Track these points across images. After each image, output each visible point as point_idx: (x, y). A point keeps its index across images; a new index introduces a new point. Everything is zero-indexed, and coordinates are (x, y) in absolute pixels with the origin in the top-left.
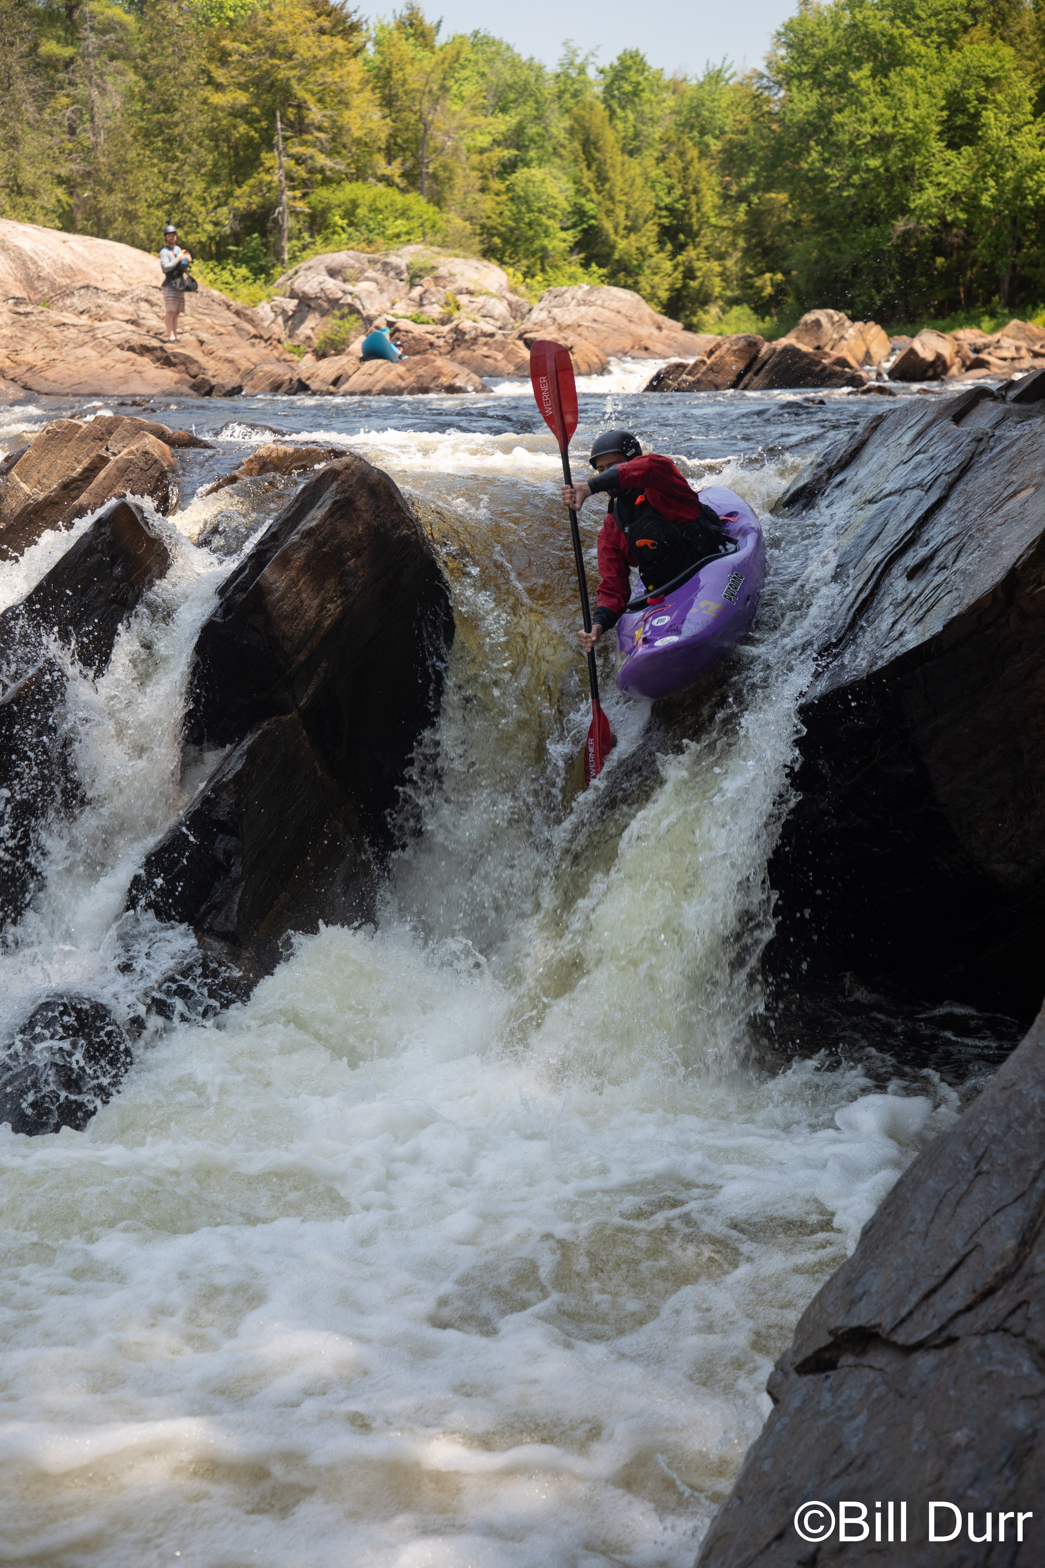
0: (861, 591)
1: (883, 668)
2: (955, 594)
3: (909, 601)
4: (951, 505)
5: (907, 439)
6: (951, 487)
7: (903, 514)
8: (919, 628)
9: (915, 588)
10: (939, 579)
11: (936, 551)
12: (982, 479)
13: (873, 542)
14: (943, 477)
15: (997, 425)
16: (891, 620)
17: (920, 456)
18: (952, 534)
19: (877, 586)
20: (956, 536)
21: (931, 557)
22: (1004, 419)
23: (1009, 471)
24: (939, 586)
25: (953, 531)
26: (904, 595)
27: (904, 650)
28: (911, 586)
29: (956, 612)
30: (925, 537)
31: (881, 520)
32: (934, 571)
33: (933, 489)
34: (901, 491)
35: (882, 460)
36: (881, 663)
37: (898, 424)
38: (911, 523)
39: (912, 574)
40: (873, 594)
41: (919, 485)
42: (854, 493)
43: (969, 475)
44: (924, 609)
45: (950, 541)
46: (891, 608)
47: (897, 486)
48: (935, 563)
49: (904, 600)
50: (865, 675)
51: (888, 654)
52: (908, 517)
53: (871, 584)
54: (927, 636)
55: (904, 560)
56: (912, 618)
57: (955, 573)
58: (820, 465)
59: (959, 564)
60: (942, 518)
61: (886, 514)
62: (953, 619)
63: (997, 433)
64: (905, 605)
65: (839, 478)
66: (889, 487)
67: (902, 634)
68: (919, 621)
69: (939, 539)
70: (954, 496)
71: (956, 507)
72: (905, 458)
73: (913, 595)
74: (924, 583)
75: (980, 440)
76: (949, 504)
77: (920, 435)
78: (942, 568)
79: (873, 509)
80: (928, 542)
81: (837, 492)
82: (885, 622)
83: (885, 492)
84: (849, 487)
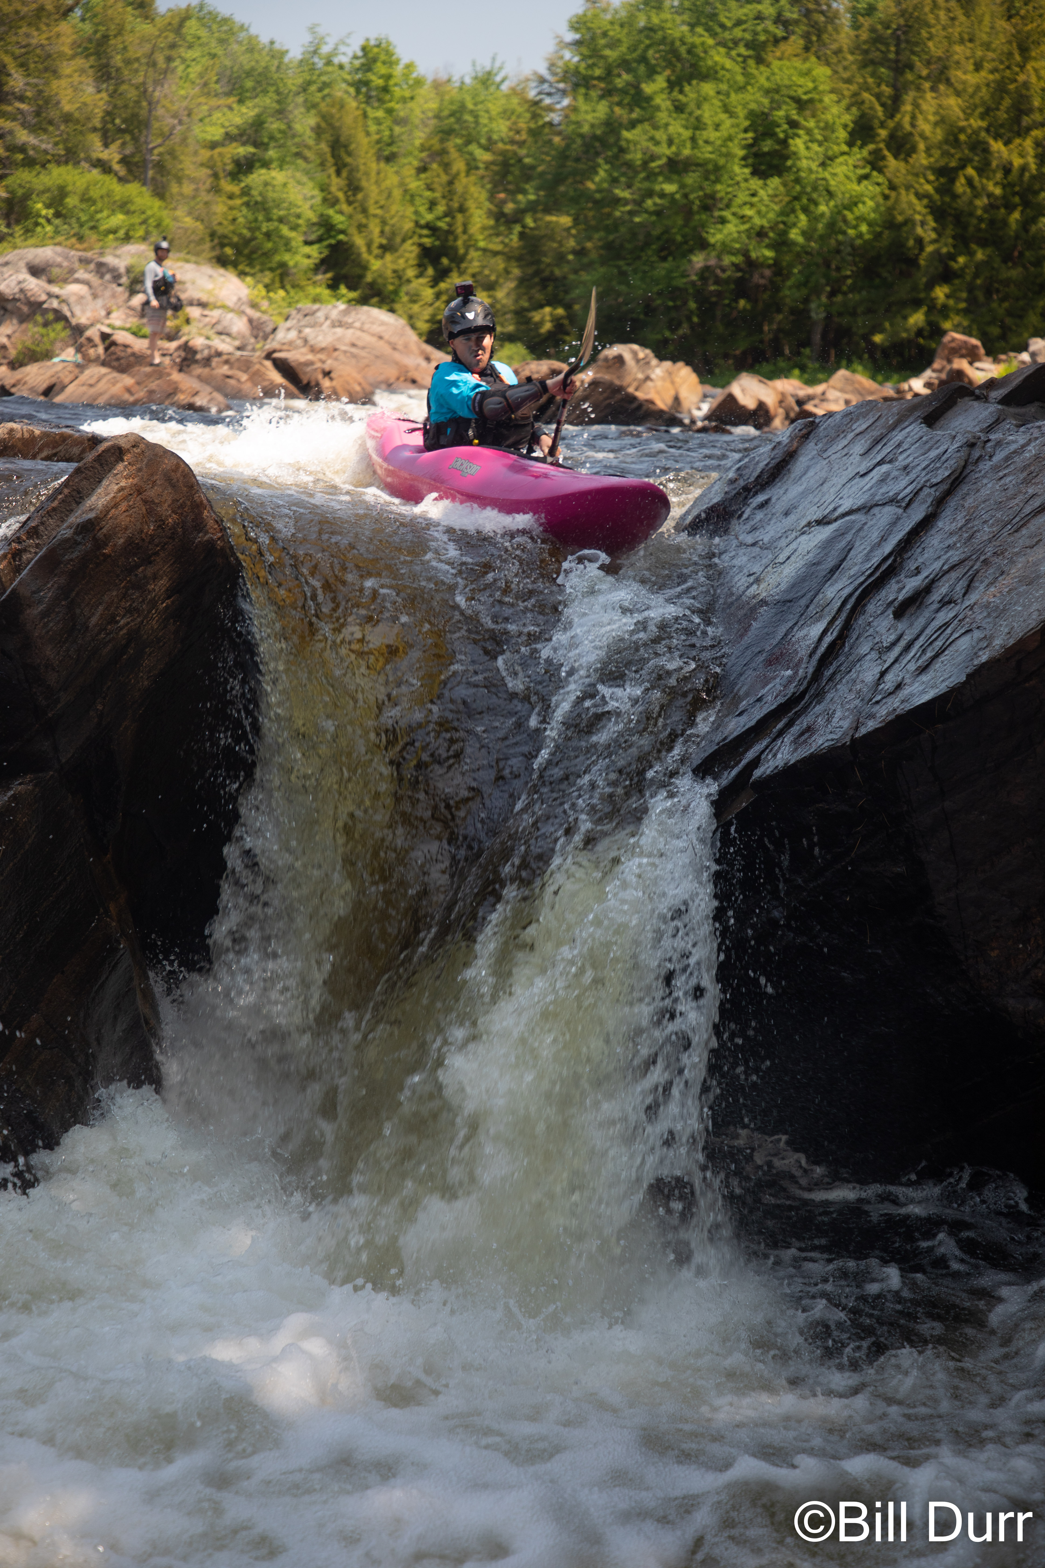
0: (825, 632)
1: (876, 730)
2: (977, 634)
3: (903, 643)
4: (945, 524)
5: (859, 448)
6: (940, 503)
7: (875, 536)
8: (924, 678)
9: (908, 629)
10: (943, 616)
11: (933, 581)
12: (985, 492)
13: (833, 571)
14: (926, 491)
15: (990, 429)
16: (877, 670)
17: (885, 468)
18: (955, 559)
19: (847, 626)
20: (961, 562)
21: (927, 590)
22: (997, 422)
23: (1027, 482)
24: (947, 625)
25: (955, 556)
26: (893, 637)
27: (908, 707)
28: (901, 626)
29: (984, 657)
30: (912, 565)
31: (843, 543)
32: (935, 606)
33: (914, 505)
34: (866, 509)
35: (823, 474)
36: (871, 725)
37: (840, 431)
38: (888, 548)
39: (902, 610)
40: (842, 637)
41: (893, 501)
42: (787, 514)
43: (964, 488)
44: (929, 654)
45: (953, 568)
46: (874, 655)
47: (859, 503)
48: (936, 596)
49: (894, 644)
50: (848, 739)
51: (883, 712)
52: (883, 539)
53: (839, 623)
54: (942, 688)
55: (883, 593)
56: (912, 667)
57: (971, 607)
58: (732, 482)
59: (973, 598)
60: (934, 541)
61: (849, 537)
62: (983, 665)
63: (992, 437)
64: (897, 650)
65: (761, 498)
66: (846, 505)
67: (899, 687)
68: (923, 670)
69: (937, 565)
70: (948, 512)
71: (953, 526)
72: (862, 469)
73: (907, 638)
74: (921, 622)
75: (972, 445)
76: (940, 524)
77: (877, 442)
78: (946, 602)
79: (826, 532)
80: (918, 571)
81: (760, 515)
82: (869, 672)
83: (840, 511)
84: (779, 507)
